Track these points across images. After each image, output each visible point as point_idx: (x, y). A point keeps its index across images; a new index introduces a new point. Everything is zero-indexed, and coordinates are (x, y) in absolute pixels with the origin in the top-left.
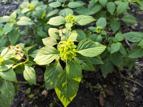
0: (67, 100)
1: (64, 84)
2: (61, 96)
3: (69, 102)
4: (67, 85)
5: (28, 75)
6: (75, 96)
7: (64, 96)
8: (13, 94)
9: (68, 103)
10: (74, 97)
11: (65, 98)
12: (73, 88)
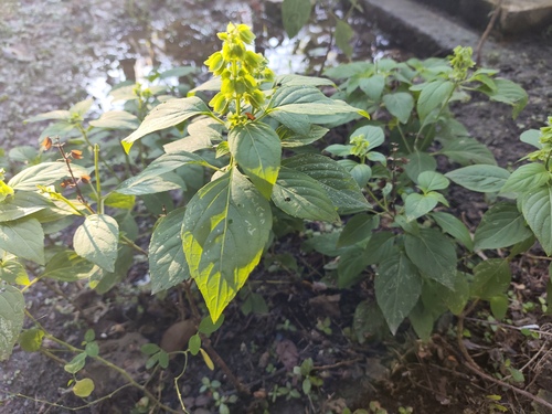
0: (225, 283)
1: (216, 220)
2: (203, 266)
3: (231, 291)
4: (230, 221)
5: (91, 238)
6: (256, 261)
7: (212, 266)
8: (10, 336)
9: (228, 296)
10: (251, 267)
11: (219, 275)
12: (251, 233)
